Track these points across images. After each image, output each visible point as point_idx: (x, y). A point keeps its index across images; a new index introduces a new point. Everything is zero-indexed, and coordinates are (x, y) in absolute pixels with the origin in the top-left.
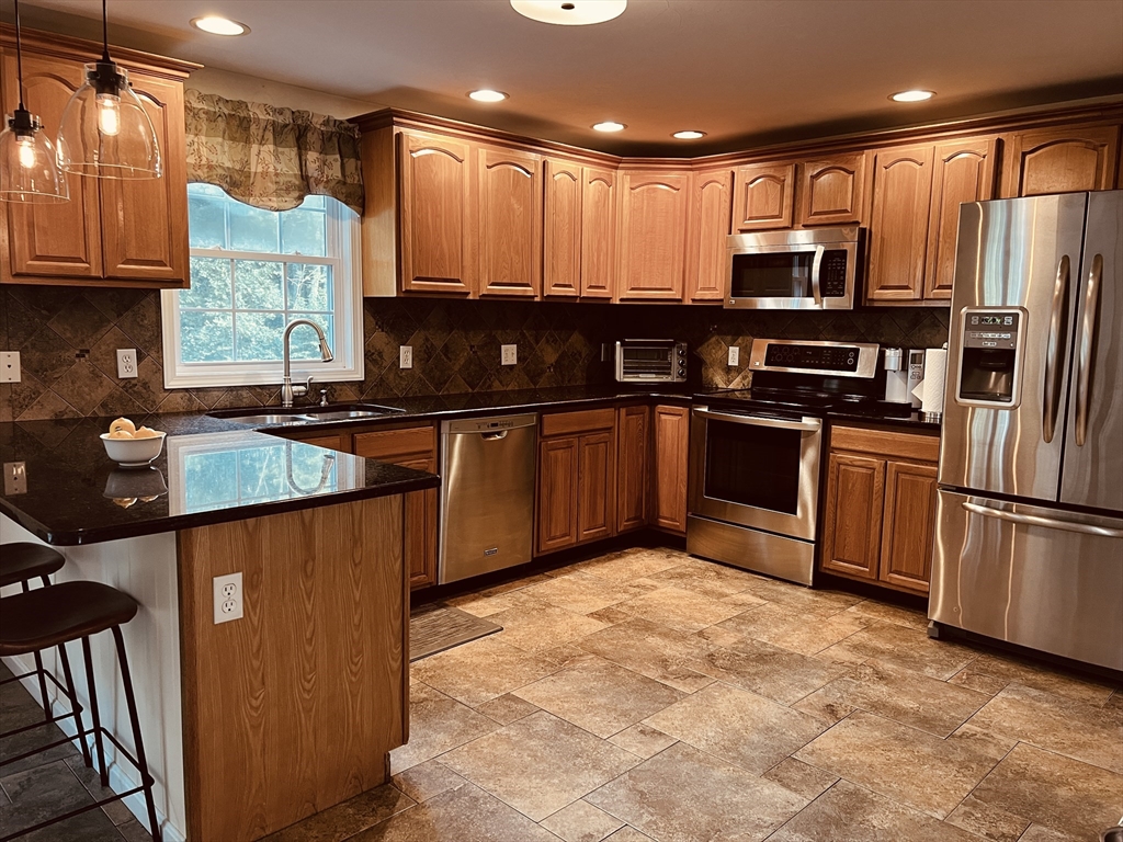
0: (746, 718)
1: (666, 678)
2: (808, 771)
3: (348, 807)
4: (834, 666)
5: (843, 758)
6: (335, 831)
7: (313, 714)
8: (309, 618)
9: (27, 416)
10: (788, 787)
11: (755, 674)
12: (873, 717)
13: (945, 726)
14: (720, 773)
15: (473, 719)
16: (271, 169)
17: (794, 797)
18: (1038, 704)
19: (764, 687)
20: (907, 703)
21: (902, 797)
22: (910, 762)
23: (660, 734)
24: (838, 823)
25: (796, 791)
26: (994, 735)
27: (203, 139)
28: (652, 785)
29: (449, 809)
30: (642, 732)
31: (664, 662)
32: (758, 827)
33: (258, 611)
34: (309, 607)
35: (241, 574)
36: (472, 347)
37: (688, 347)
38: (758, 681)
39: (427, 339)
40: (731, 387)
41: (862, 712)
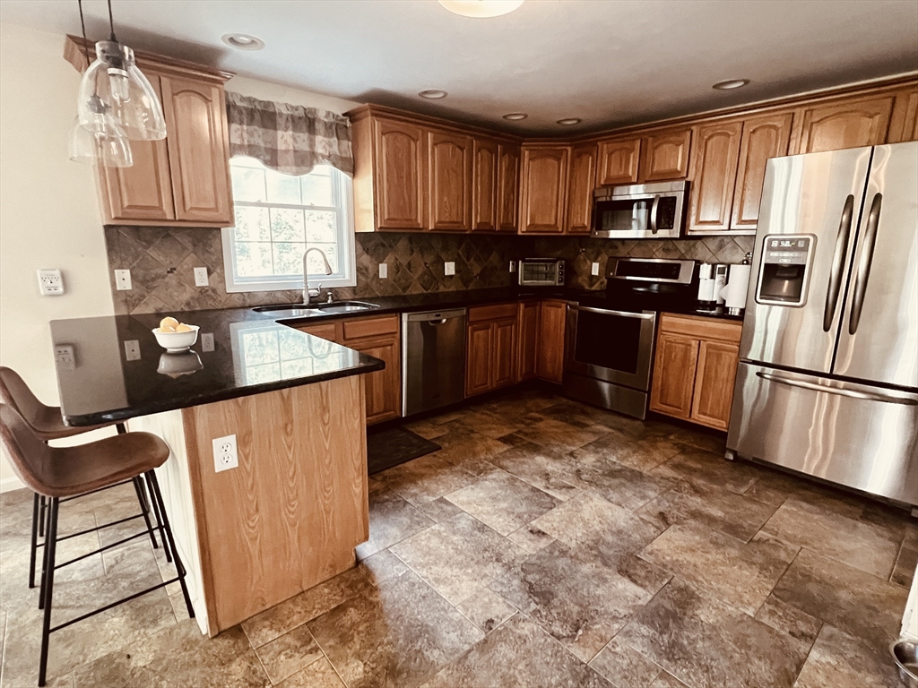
0: (603, 522)
1: (548, 488)
2: (649, 569)
3: (326, 587)
4: (662, 481)
5: (675, 558)
6: (314, 608)
7: (296, 527)
8: (290, 463)
9: (136, 311)
10: (635, 582)
11: (610, 486)
12: (692, 523)
13: (746, 533)
14: (587, 568)
15: (417, 516)
16: (291, 148)
17: (640, 591)
18: (811, 515)
19: (615, 496)
20: (717, 513)
21: (721, 594)
22: (724, 564)
23: (544, 534)
24: (674, 616)
25: (641, 586)
26: (782, 541)
27: (245, 127)
28: (537, 577)
29: (394, 592)
30: (531, 531)
31: (547, 476)
32: (615, 618)
33: (250, 460)
34: (291, 456)
35: (234, 436)
36: (426, 264)
37: (566, 263)
38: (611, 491)
39: (397, 259)
40: (593, 288)
41: (685, 519)
